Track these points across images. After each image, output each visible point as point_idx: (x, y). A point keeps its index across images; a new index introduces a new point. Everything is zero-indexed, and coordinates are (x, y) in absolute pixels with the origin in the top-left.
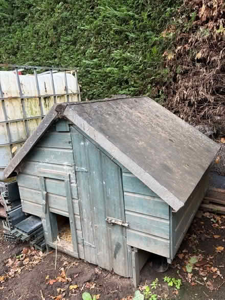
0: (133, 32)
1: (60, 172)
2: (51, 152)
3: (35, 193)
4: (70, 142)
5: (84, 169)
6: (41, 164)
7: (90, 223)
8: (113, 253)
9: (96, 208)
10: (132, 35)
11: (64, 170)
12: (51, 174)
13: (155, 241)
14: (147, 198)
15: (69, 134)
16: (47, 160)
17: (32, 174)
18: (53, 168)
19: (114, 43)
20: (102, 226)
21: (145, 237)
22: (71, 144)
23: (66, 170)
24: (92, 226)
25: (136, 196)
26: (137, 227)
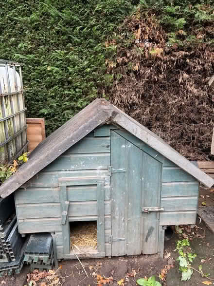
0: (77, 37)
1: (92, 177)
2: (80, 158)
3: (48, 207)
4: (108, 147)
5: (122, 169)
6: (62, 172)
7: (123, 218)
8: (145, 237)
9: (131, 203)
10: (76, 39)
11: (96, 174)
12: (78, 181)
13: (185, 214)
14: (183, 183)
15: (109, 138)
16: (73, 167)
17: (46, 186)
18: (80, 174)
19: (55, 43)
20: (137, 217)
21: (177, 215)
22: (109, 148)
23: (99, 174)
24: (124, 221)
25: (174, 184)
26: (171, 208)
